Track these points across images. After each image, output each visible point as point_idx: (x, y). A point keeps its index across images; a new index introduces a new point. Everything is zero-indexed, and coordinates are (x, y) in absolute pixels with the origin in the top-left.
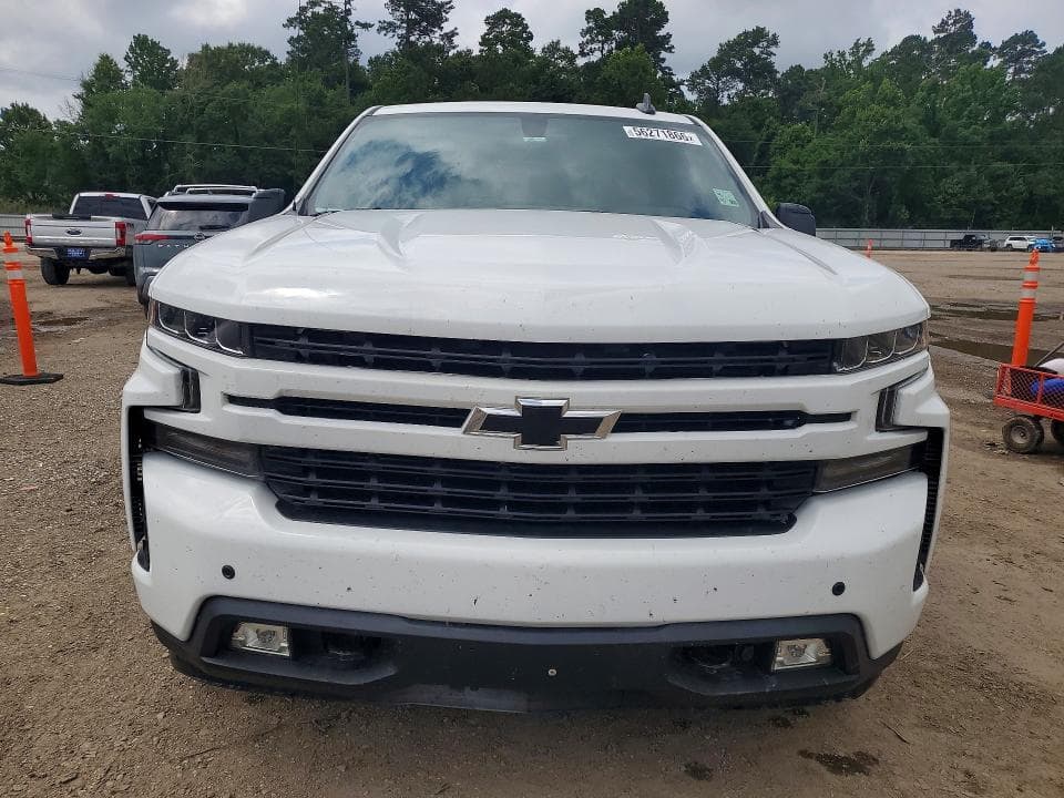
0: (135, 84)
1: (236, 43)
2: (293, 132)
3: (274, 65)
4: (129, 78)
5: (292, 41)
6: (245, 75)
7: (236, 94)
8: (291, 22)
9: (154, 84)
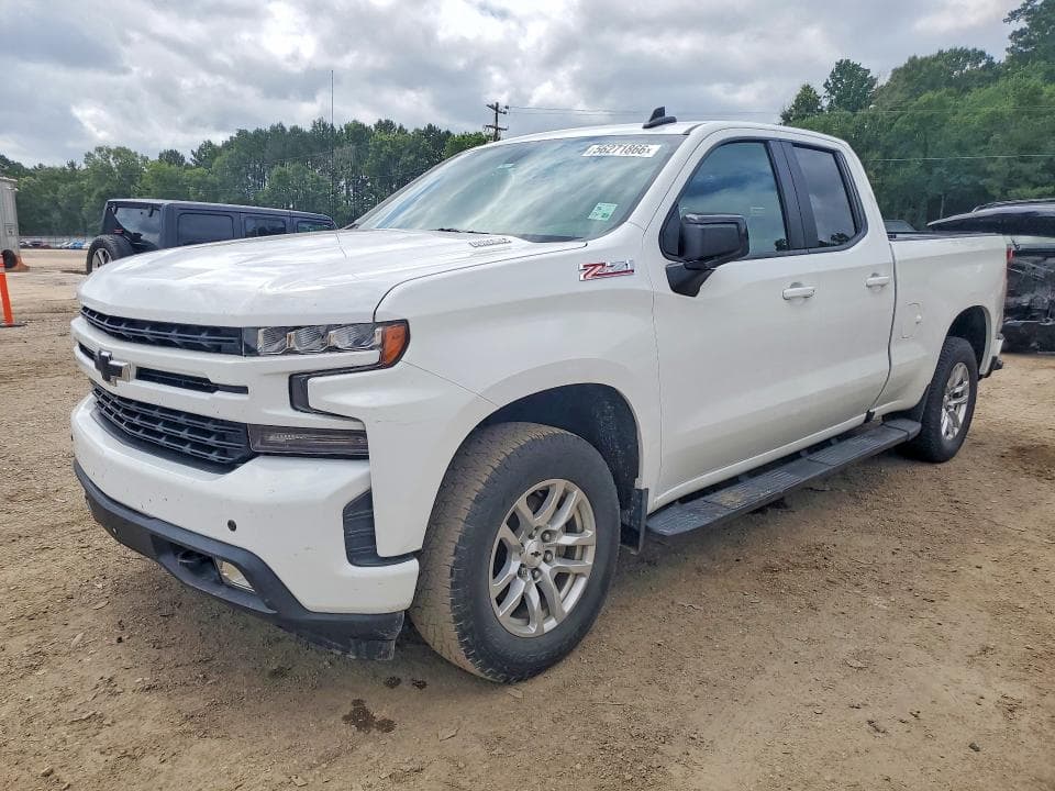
0: (830, 108)
1: (946, 49)
2: (997, 136)
3: (990, 64)
4: (825, 103)
5: (1015, 35)
6: (950, 82)
7: (929, 104)
8: (1013, 15)
9: (846, 106)
